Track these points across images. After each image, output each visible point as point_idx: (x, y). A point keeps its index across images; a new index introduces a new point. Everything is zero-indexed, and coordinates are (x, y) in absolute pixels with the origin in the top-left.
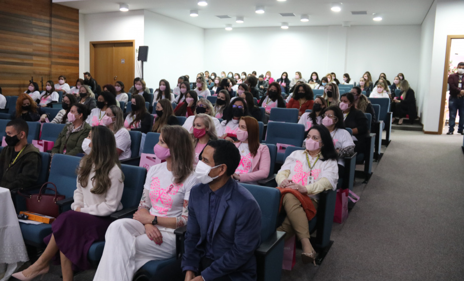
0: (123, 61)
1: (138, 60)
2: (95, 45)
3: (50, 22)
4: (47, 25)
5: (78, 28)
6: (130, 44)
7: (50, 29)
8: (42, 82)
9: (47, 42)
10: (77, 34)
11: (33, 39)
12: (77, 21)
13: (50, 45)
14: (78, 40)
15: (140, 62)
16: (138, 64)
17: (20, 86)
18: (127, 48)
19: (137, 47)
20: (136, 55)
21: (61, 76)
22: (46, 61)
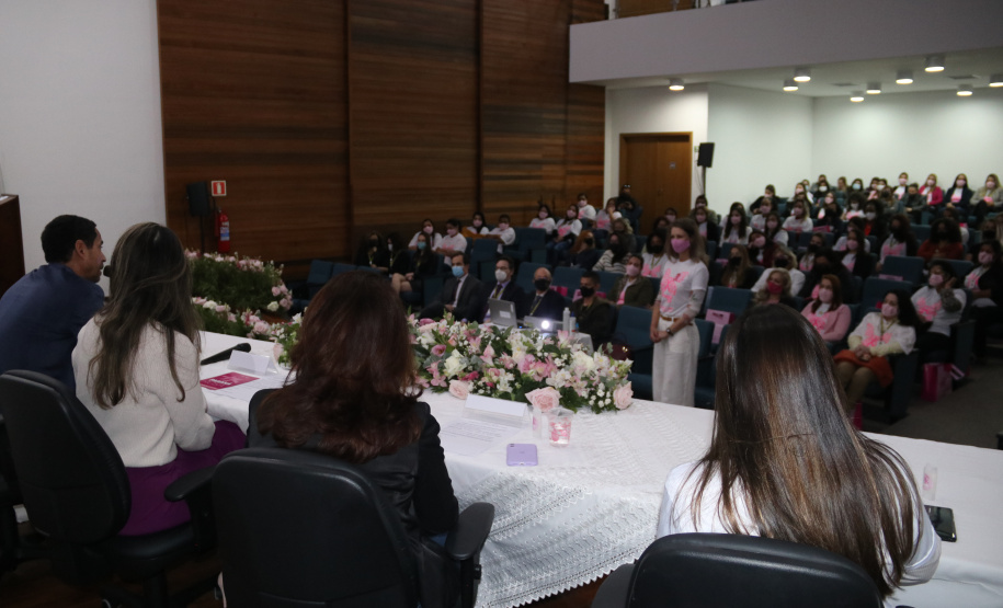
0: (672, 165)
1: (699, 164)
2: (628, 141)
3: (566, 112)
4: (561, 117)
5: (602, 115)
6: (685, 138)
7: (566, 122)
8: (553, 203)
9: (560, 141)
10: (602, 125)
11: (543, 141)
12: (602, 105)
13: (565, 146)
14: (602, 134)
15: (700, 168)
16: (696, 170)
17: (525, 209)
18: (680, 145)
19: (696, 142)
20: (695, 156)
21: (581, 194)
22: (558, 170)
